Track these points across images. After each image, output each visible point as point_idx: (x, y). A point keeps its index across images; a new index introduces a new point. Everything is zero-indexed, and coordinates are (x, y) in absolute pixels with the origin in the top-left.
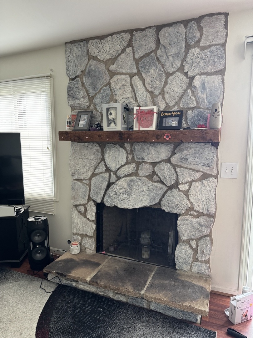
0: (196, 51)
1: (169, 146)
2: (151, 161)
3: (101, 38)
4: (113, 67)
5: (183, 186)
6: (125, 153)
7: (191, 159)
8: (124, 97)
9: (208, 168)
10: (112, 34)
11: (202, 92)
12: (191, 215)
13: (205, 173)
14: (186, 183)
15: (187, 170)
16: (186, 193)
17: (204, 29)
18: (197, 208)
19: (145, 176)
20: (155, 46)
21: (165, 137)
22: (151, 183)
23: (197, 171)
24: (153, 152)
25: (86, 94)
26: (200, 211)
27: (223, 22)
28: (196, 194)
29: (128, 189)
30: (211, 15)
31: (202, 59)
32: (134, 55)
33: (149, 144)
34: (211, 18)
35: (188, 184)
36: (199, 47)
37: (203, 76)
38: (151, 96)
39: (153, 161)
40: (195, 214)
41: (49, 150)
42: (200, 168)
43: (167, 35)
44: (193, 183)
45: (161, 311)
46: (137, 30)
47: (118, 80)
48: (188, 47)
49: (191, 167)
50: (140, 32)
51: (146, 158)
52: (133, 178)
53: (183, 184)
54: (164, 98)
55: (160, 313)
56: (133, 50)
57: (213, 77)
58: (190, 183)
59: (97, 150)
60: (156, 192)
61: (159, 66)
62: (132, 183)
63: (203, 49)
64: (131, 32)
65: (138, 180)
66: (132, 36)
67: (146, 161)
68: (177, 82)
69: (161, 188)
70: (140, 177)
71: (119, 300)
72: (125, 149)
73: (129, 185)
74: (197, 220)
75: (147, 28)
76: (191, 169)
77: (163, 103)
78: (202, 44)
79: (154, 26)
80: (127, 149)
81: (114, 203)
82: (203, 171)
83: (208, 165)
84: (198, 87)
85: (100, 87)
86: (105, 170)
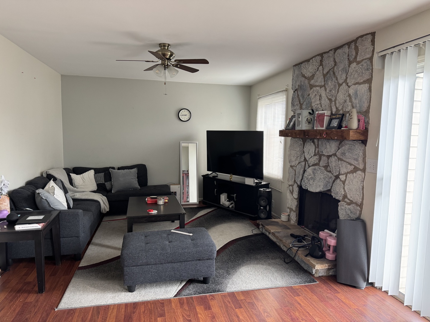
0: (354, 65)
1: (337, 142)
2: (326, 154)
3: (308, 61)
4: (312, 82)
5: (342, 176)
6: (314, 147)
7: (347, 154)
8: (316, 103)
9: (357, 163)
10: (312, 58)
11: (355, 98)
12: (345, 202)
13: (356, 167)
14: (344, 174)
15: (345, 163)
16: (344, 182)
17: (359, 47)
18: (349, 196)
19: (323, 167)
20: (334, 63)
21: (324, 135)
22: (326, 172)
23: (351, 165)
24: (328, 146)
25: (298, 102)
26: (351, 199)
27: (370, 40)
28: (349, 184)
29: (313, 176)
30: (362, 36)
31: (357, 71)
32: (323, 71)
33: (327, 140)
34: (362, 39)
35: (345, 175)
36: (356, 62)
37: (356, 86)
38: (330, 102)
39: (328, 155)
40: (348, 201)
41: (281, 143)
42: (353, 162)
43: (338, 55)
44: (348, 174)
45: (299, 262)
46: (325, 53)
47: (314, 91)
48: (350, 63)
49: (347, 160)
50: (327, 54)
51: (324, 152)
52: (316, 167)
53: (342, 174)
54: (335, 104)
55: (299, 263)
56: (323, 67)
57: (362, 85)
58: (346, 174)
59: (301, 144)
60: (327, 180)
61: (334, 79)
62: (315, 171)
63: (358, 63)
64: (321, 55)
65: (318, 169)
66: (322, 57)
67: (324, 154)
68: (342, 91)
69: (331, 177)
70: (320, 166)
71: (284, 250)
72: (314, 143)
73: (313, 172)
74: (349, 206)
75: (330, 51)
76: (347, 162)
77: (334, 108)
78: (358, 59)
79: (333, 49)
80: (316, 144)
81: (306, 187)
82: (354, 164)
83: (357, 160)
84: (352, 94)
85: (306, 97)
86: (304, 160)
